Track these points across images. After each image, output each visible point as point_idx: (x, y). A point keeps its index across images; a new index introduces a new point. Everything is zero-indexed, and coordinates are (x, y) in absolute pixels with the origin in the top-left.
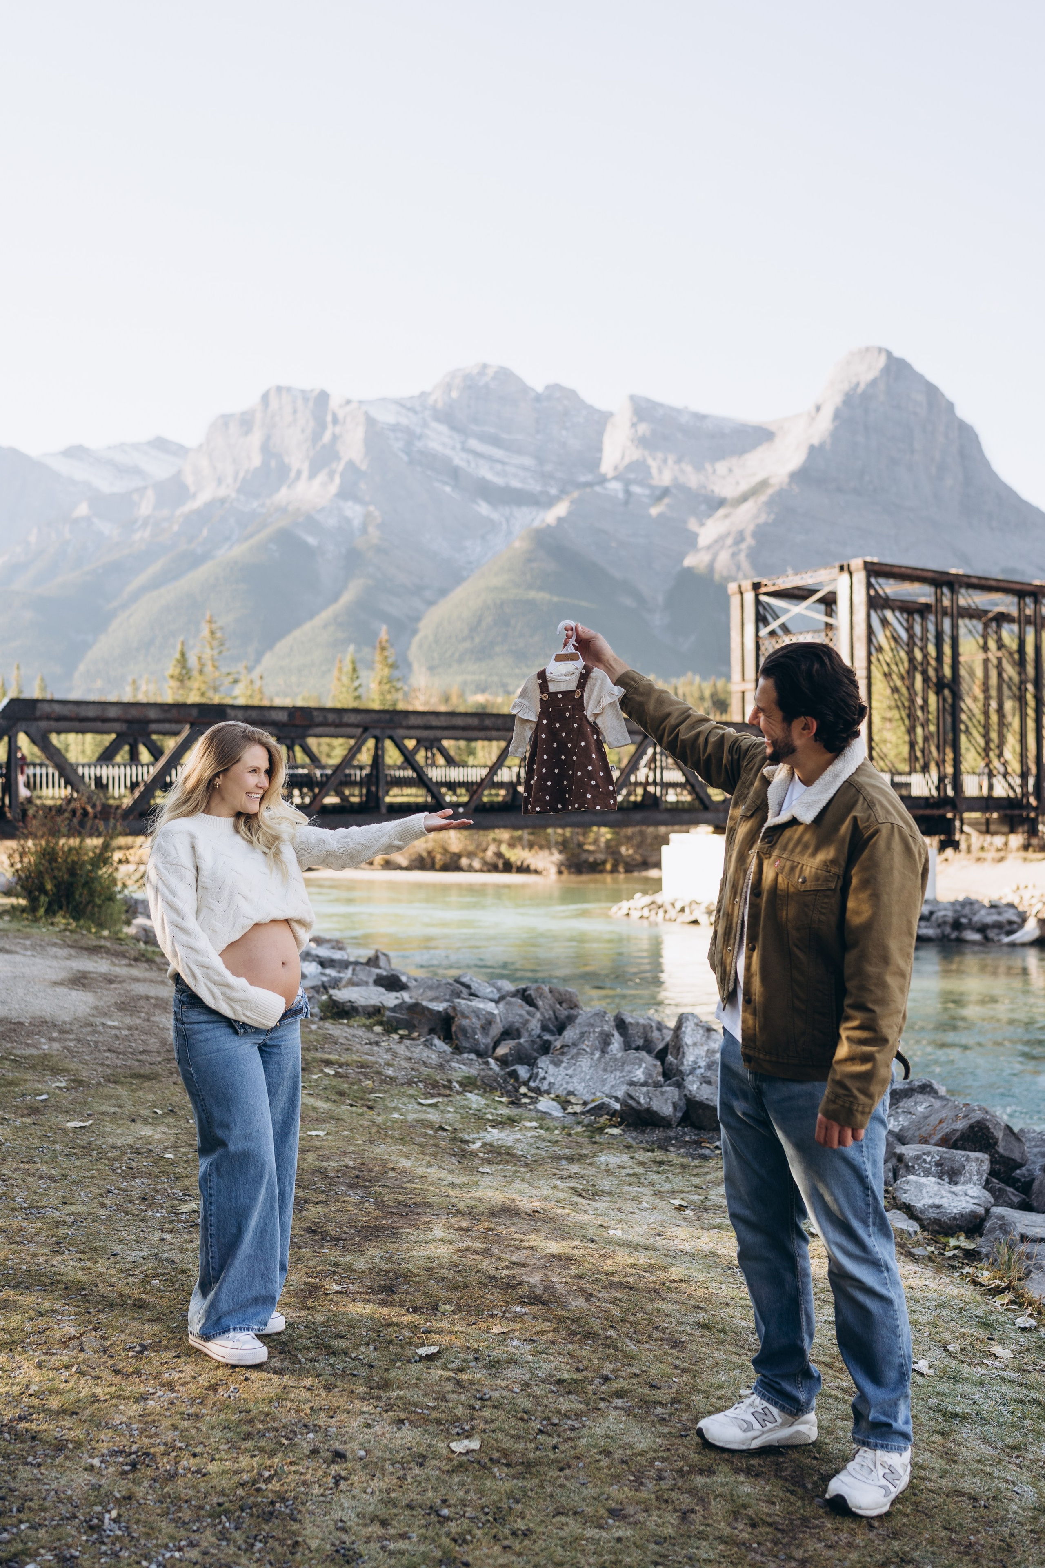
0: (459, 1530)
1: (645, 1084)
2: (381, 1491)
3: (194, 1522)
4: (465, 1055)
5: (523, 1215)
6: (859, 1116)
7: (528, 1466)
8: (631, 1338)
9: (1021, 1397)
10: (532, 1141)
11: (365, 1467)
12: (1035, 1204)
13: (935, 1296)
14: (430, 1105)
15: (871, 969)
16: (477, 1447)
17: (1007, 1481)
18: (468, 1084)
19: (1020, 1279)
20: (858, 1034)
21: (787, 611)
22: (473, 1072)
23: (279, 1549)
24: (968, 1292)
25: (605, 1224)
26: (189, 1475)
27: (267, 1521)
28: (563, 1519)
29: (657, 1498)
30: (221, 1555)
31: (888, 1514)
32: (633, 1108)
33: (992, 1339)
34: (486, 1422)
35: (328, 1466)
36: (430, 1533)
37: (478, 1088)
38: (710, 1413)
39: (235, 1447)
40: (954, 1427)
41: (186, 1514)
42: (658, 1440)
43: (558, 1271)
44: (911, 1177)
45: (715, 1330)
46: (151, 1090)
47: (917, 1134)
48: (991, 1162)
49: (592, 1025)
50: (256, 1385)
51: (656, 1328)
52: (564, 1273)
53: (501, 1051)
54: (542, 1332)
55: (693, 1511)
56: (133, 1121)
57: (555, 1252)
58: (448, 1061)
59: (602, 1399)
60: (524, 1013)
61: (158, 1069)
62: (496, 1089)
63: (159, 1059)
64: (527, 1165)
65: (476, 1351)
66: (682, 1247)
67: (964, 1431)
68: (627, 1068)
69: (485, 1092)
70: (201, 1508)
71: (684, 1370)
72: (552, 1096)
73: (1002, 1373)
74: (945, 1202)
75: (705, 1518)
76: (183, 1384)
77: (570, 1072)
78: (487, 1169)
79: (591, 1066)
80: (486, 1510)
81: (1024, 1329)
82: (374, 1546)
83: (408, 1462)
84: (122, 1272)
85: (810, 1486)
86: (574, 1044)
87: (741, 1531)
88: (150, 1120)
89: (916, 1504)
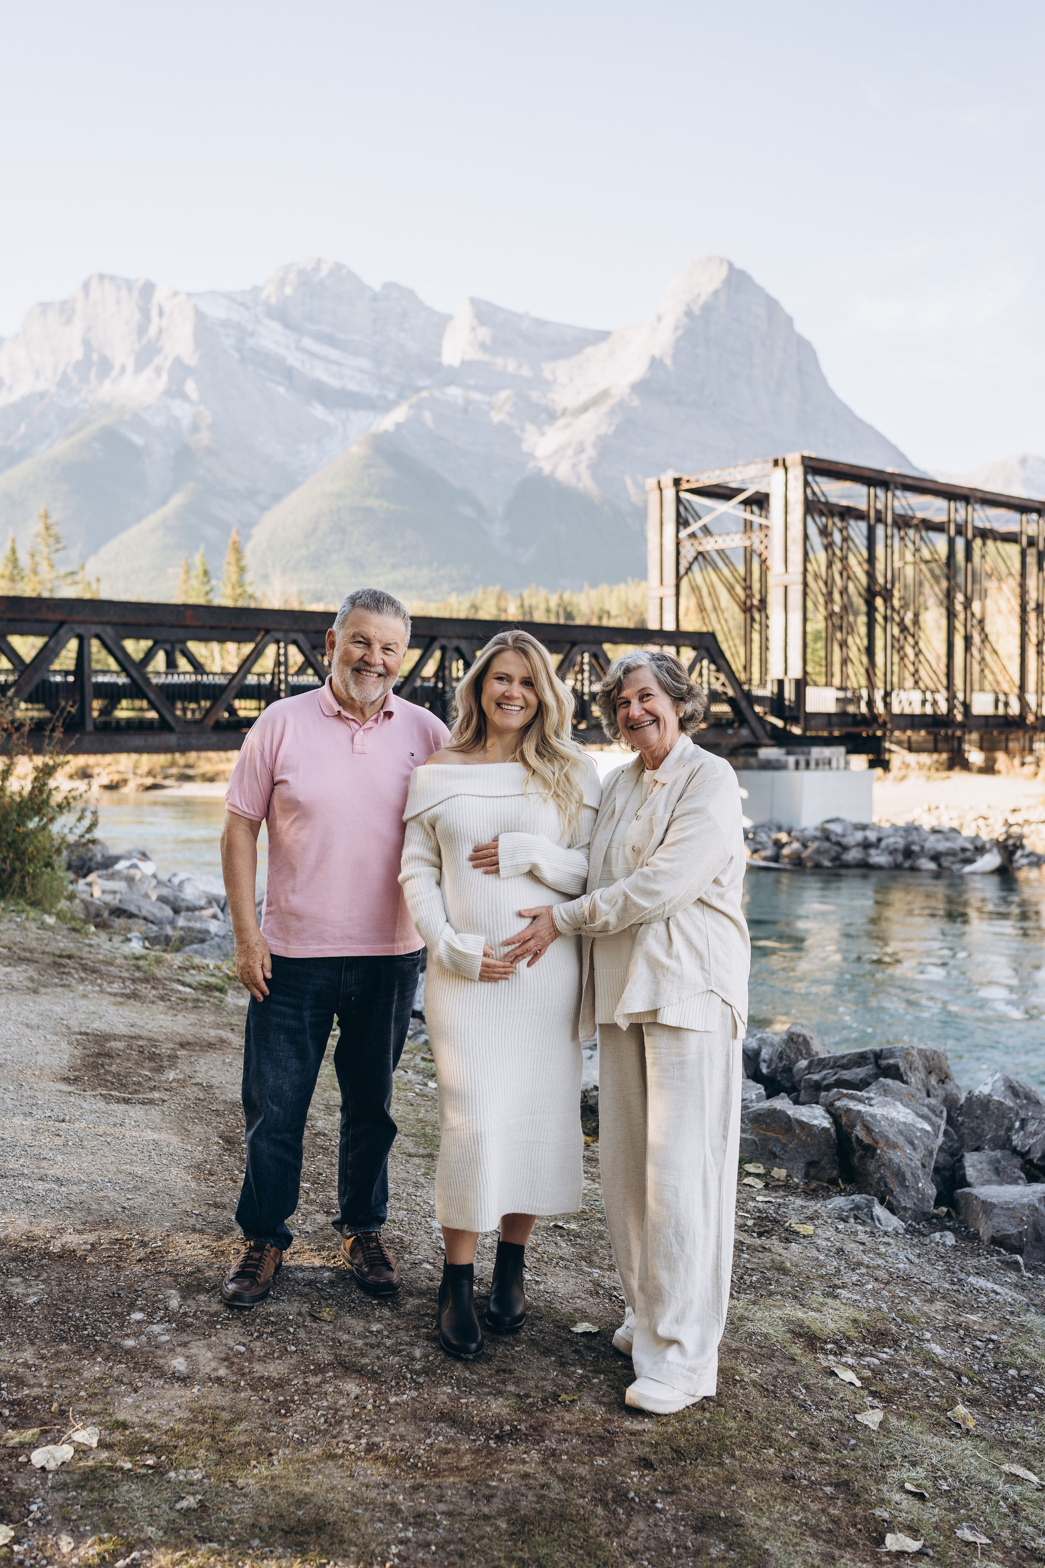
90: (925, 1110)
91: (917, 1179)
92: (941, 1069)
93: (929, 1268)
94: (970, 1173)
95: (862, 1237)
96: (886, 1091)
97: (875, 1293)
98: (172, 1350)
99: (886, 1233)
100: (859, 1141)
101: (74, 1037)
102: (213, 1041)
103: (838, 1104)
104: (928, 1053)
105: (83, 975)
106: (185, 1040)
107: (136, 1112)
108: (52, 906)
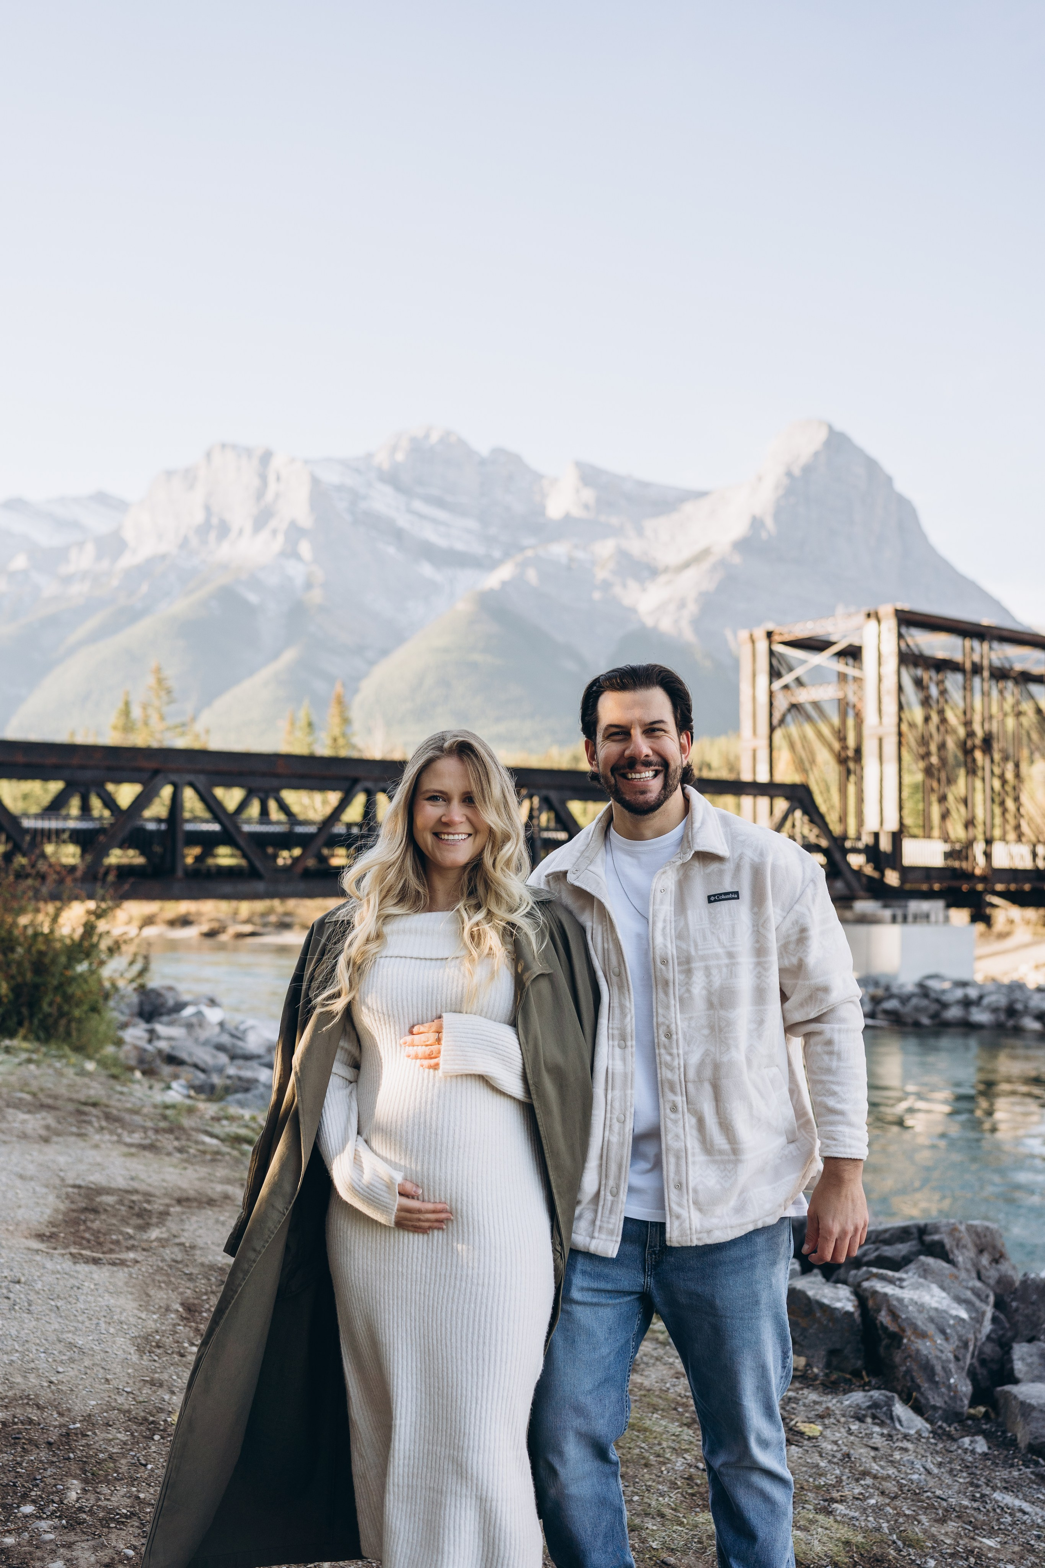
21: (804, 661)
90: (969, 1294)
91: (948, 1374)
92: (994, 1247)
93: (948, 1480)
94: (1019, 1367)
95: (877, 1441)
96: (925, 1272)
97: (878, 1510)
98: (53, 1551)
99: (906, 1437)
100: (885, 1328)
101: (64, 1190)
102: (215, 1196)
103: (866, 1284)
104: (979, 1230)
105: (104, 1124)
106: (185, 1195)
107: (101, 1274)
108: (97, 1051)
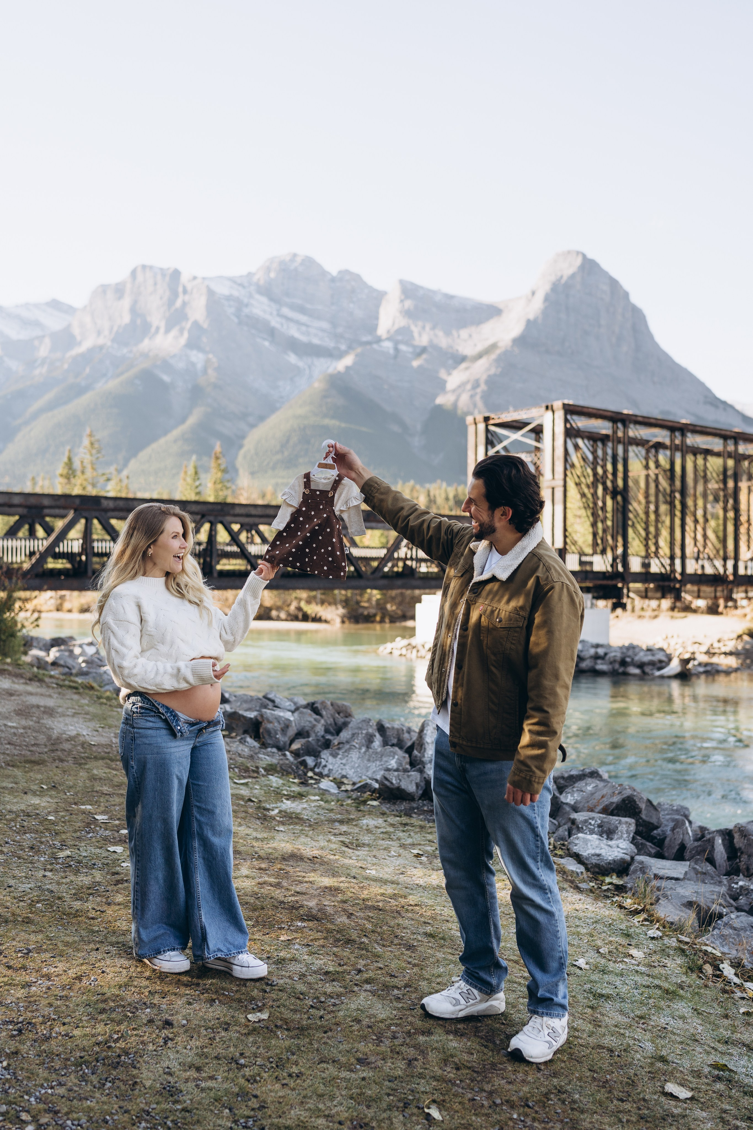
0: (251, 1073)
1: (397, 770)
2: (197, 1048)
3: (62, 1069)
4: (269, 749)
5: (306, 860)
6: (536, 785)
7: (302, 1030)
8: (378, 944)
9: (648, 983)
10: (314, 809)
11: (186, 1031)
12: (666, 854)
13: (593, 915)
14: (242, 784)
15: (547, 683)
16: (266, 1018)
17: (635, 1039)
18: (271, 769)
19: (652, 904)
20: (536, 728)
21: (507, 437)
22: (275, 761)
23: (123, 1087)
24: (615, 913)
25: (363, 866)
26: (60, 1038)
27: (115, 1068)
28: (324, 1065)
29: (392, 1051)
30: (81, 1092)
31: (551, 1061)
32: (387, 787)
33: (630, 945)
34: (274, 1001)
35: (160, 1031)
36: (231, 1075)
37: (278, 772)
38: (431, 993)
39: (93, 1018)
40: (601, 1003)
41: (57, 1064)
42: (394, 1012)
43: (329, 898)
44: (580, 835)
45: (437, 938)
46: (39, 772)
47: (586, 805)
48: (637, 825)
49: (360, 729)
50: (110, 976)
51: (396, 937)
52: (333, 899)
53: (295, 746)
54: (316, 940)
55: (416, 1059)
56: (26, 793)
57: (328, 885)
58: (256, 754)
59: (356, 985)
60: (312, 720)
61: (45, 757)
62: (291, 773)
63: (46, 750)
64: (310, 826)
65: (269, 952)
66: (417, 882)
67: (607, 1007)
68: (384, 759)
69: (283, 775)
70: (68, 1059)
71: (415, 965)
72: (331, 778)
73: (636, 967)
74: (603, 852)
75: (424, 1064)
76: (57, 976)
77: (344, 761)
78: (281, 828)
79: (359, 758)
80: (271, 1060)
81: (653, 938)
82: (191, 1085)
83: (217, 1028)
84: (15, 898)
85: (498, 1042)
86: (348, 742)
87: (449, 1073)
88: (38, 793)
89: (571, 1054)
